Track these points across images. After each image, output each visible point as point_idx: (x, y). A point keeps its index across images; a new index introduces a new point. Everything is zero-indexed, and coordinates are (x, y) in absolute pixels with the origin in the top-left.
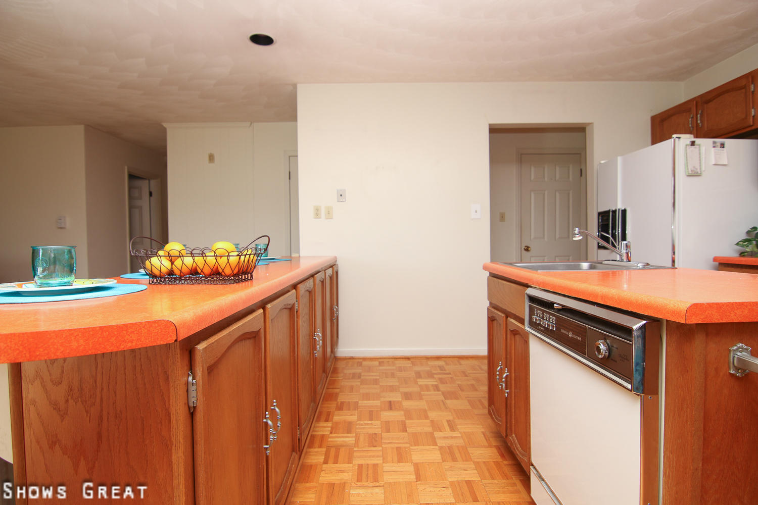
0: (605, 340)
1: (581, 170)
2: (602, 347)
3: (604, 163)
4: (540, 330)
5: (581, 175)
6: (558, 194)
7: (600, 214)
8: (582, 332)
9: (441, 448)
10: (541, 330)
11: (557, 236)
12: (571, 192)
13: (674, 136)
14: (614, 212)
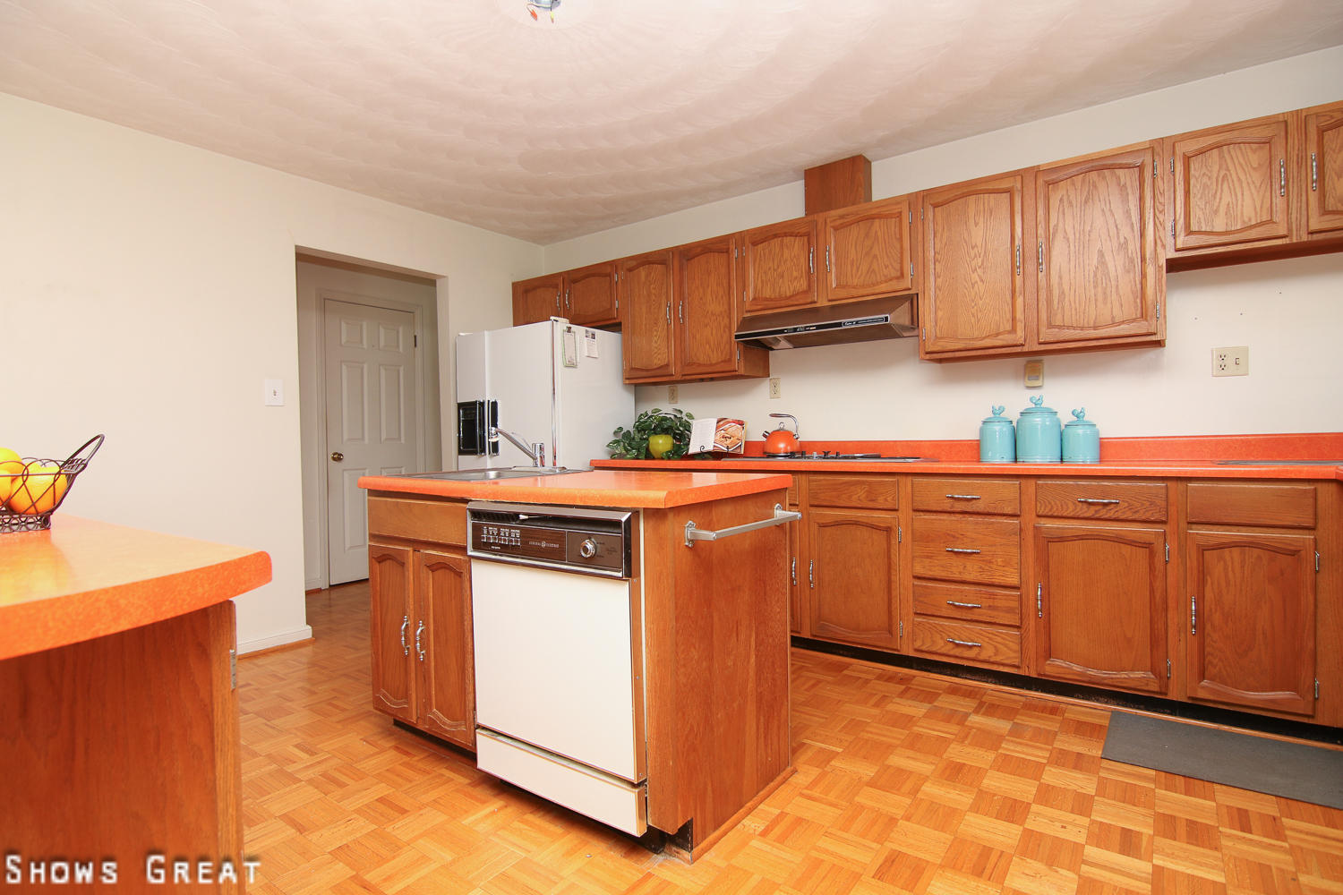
0: (590, 538)
1: (415, 337)
2: (590, 546)
3: (466, 336)
4: (494, 550)
5: (415, 345)
6: (383, 372)
7: (460, 406)
8: (560, 538)
9: (310, 782)
10: (497, 551)
11: (384, 437)
12: (402, 369)
13: (552, 318)
14: (482, 404)
